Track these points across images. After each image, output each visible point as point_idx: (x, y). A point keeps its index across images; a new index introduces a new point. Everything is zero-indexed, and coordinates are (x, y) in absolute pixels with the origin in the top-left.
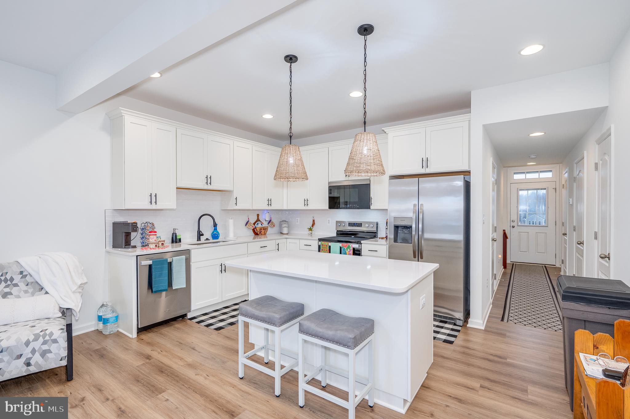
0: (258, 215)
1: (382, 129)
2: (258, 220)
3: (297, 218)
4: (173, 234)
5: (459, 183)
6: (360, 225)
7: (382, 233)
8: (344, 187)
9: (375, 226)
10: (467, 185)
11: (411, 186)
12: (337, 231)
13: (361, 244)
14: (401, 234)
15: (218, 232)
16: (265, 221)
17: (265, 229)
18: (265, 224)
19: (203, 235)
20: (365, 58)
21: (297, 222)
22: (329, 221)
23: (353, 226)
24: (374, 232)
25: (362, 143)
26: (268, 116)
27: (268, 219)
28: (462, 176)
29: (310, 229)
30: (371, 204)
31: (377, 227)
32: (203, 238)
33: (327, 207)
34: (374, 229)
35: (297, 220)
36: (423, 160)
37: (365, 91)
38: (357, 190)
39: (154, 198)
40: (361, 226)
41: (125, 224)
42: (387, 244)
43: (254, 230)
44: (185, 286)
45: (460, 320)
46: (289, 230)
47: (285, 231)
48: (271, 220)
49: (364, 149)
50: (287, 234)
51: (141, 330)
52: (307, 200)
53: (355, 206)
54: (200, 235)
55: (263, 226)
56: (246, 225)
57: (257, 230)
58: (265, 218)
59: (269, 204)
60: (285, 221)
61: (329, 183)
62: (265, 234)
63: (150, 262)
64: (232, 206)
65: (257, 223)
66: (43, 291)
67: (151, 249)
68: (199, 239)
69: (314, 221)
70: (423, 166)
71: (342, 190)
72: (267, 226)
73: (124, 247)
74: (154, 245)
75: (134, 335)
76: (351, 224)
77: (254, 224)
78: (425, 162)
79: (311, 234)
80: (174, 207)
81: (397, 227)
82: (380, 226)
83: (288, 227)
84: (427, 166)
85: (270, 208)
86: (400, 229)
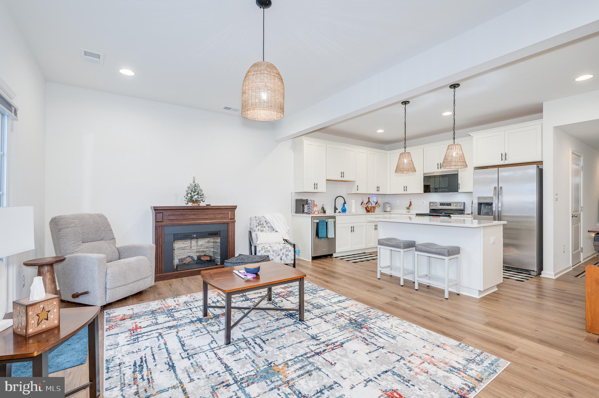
0: (369, 198)
1: (468, 133)
2: (369, 201)
3: (397, 201)
4: (322, 208)
5: (533, 170)
6: (449, 204)
7: (468, 210)
8: (435, 177)
9: (463, 205)
10: (541, 172)
11: (492, 174)
12: (430, 209)
13: (451, 217)
14: (484, 209)
15: (345, 208)
16: (373, 203)
17: (374, 208)
18: (374, 205)
19: (337, 209)
20: (454, 102)
21: (397, 203)
22: (423, 202)
23: (444, 206)
24: (462, 209)
25: (452, 151)
26: (380, 131)
27: (375, 201)
28: (535, 166)
29: (408, 208)
30: (459, 188)
31: (464, 206)
32: (337, 211)
33: (422, 191)
34: (462, 208)
35: (397, 202)
36: (502, 155)
37: (454, 121)
38: (447, 178)
39: (316, 186)
40: (451, 205)
41: (302, 200)
42: (472, 217)
43: (366, 208)
44: (334, 237)
45: (534, 271)
46: (391, 209)
47: (388, 209)
48: (377, 202)
49: (454, 154)
50: (390, 212)
51: (314, 258)
52: (406, 187)
53: (446, 190)
54: (336, 209)
55: (373, 205)
56: (361, 205)
57: (368, 208)
58: (374, 200)
59: (378, 190)
60: (388, 203)
61: (424, 174)
62: (374, 211)
63: (318, 221)
64: (354, 191)
65: (368, 204)
66: (275, 231)
67: (316, 214)
68: (335, 212)
69: (411, 202)
70: (502, 159)
71: (433, 179)
72: (375, 205)
73: (302, 213)
74: (318, 212)
75: (311, 260)
76: (442, 204)
77: (367, 204)
78: (504, 156)
79: (409, 211)
80: (325, 191)
81: (480, 204)
82: (466, 204)
83: (390, 207)
84: (506, 159)
85: (378, 193)
86: (483, 206)
